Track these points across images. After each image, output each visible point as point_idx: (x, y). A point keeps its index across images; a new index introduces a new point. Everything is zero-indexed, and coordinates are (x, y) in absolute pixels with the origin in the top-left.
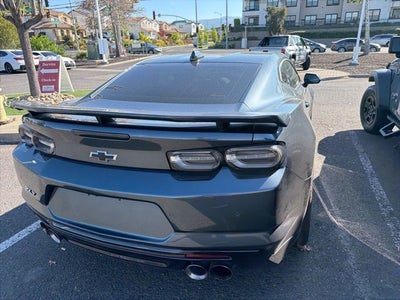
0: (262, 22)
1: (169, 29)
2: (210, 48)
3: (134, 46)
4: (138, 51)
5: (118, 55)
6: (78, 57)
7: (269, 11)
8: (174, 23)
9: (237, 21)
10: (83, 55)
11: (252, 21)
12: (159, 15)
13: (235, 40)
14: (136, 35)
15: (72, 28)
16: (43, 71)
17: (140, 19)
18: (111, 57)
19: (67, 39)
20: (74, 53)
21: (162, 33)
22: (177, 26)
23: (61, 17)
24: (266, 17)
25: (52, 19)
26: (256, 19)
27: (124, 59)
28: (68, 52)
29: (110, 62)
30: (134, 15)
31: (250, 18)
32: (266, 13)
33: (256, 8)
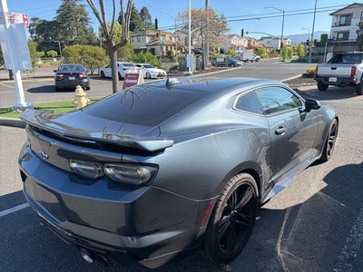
0: (353, 37)
1: (256, 44)
2: (293, 62)
3: (218, 60)
4: (222, 65)
5: (203, 68)
6: (171, 69)
7: (362, 26)
8: (262, 39)
9: (324, 37)
10: (175, 68)
11: (341, 36)
13: (320, 54)
14: (226, 50)
15: (174, 45)
16: (127, 81)
17: (231, 36)
18: (197, 69)
19: (169, 53)
20: (169, 65)
21: (249, 47)
22: (264, 42)
23: (168, 36)
24: (357, 32)
25: (161, 38)
26: (346, 34)
27: (207, 71)
28: (163, 65)
29: (194, 74)
30: (226, 33)
31: (339, 33)
32: (358, 28)
33: (347, 24)
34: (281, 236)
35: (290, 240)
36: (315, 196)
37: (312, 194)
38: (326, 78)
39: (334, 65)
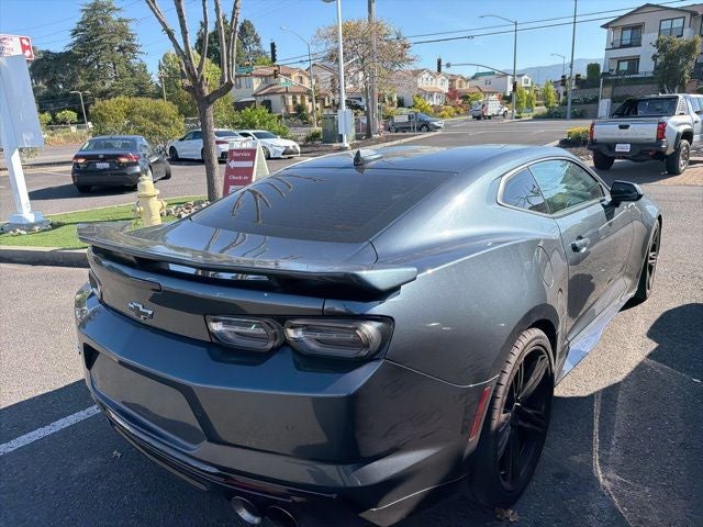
0: (647, 67)
1: (466, 87)
2: (537, 118)
3: (397, 119)
4: (404, 128)
5: (369, 135)
6: (308, 139)
7: (662, 46)
8: (473, 78)
9: (593, 68)
10: (315, 136)
11: (624, 66)
12: (448, 65)
13: (586, 102)
14: (408, 100)
15: (309, 93)
16: (233, 164)
17: (416, 73)
18: (358, 138)
19: (300, 109)
20: (304, 132)
21: (452, 94)
22: (481, 82)
23: (295, 76)
24: (654, 58)
25: (283, 80)
26: (634, 62)
27: (378, 141)
28: (292, 132)
29: (354, 146)
30: (407, 67)
31: (620, 61)
32: (655, 50)
33: (636, 43)
34: (596, 447)
35: (616, 454)
36: (640, 367)
37: (634, 364)
38: (611, 145)
39: (624, 121)
